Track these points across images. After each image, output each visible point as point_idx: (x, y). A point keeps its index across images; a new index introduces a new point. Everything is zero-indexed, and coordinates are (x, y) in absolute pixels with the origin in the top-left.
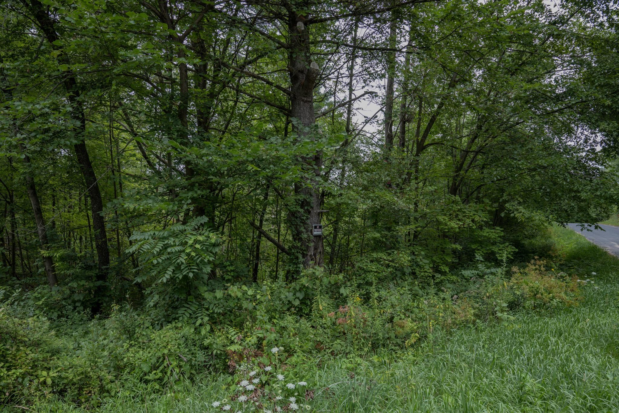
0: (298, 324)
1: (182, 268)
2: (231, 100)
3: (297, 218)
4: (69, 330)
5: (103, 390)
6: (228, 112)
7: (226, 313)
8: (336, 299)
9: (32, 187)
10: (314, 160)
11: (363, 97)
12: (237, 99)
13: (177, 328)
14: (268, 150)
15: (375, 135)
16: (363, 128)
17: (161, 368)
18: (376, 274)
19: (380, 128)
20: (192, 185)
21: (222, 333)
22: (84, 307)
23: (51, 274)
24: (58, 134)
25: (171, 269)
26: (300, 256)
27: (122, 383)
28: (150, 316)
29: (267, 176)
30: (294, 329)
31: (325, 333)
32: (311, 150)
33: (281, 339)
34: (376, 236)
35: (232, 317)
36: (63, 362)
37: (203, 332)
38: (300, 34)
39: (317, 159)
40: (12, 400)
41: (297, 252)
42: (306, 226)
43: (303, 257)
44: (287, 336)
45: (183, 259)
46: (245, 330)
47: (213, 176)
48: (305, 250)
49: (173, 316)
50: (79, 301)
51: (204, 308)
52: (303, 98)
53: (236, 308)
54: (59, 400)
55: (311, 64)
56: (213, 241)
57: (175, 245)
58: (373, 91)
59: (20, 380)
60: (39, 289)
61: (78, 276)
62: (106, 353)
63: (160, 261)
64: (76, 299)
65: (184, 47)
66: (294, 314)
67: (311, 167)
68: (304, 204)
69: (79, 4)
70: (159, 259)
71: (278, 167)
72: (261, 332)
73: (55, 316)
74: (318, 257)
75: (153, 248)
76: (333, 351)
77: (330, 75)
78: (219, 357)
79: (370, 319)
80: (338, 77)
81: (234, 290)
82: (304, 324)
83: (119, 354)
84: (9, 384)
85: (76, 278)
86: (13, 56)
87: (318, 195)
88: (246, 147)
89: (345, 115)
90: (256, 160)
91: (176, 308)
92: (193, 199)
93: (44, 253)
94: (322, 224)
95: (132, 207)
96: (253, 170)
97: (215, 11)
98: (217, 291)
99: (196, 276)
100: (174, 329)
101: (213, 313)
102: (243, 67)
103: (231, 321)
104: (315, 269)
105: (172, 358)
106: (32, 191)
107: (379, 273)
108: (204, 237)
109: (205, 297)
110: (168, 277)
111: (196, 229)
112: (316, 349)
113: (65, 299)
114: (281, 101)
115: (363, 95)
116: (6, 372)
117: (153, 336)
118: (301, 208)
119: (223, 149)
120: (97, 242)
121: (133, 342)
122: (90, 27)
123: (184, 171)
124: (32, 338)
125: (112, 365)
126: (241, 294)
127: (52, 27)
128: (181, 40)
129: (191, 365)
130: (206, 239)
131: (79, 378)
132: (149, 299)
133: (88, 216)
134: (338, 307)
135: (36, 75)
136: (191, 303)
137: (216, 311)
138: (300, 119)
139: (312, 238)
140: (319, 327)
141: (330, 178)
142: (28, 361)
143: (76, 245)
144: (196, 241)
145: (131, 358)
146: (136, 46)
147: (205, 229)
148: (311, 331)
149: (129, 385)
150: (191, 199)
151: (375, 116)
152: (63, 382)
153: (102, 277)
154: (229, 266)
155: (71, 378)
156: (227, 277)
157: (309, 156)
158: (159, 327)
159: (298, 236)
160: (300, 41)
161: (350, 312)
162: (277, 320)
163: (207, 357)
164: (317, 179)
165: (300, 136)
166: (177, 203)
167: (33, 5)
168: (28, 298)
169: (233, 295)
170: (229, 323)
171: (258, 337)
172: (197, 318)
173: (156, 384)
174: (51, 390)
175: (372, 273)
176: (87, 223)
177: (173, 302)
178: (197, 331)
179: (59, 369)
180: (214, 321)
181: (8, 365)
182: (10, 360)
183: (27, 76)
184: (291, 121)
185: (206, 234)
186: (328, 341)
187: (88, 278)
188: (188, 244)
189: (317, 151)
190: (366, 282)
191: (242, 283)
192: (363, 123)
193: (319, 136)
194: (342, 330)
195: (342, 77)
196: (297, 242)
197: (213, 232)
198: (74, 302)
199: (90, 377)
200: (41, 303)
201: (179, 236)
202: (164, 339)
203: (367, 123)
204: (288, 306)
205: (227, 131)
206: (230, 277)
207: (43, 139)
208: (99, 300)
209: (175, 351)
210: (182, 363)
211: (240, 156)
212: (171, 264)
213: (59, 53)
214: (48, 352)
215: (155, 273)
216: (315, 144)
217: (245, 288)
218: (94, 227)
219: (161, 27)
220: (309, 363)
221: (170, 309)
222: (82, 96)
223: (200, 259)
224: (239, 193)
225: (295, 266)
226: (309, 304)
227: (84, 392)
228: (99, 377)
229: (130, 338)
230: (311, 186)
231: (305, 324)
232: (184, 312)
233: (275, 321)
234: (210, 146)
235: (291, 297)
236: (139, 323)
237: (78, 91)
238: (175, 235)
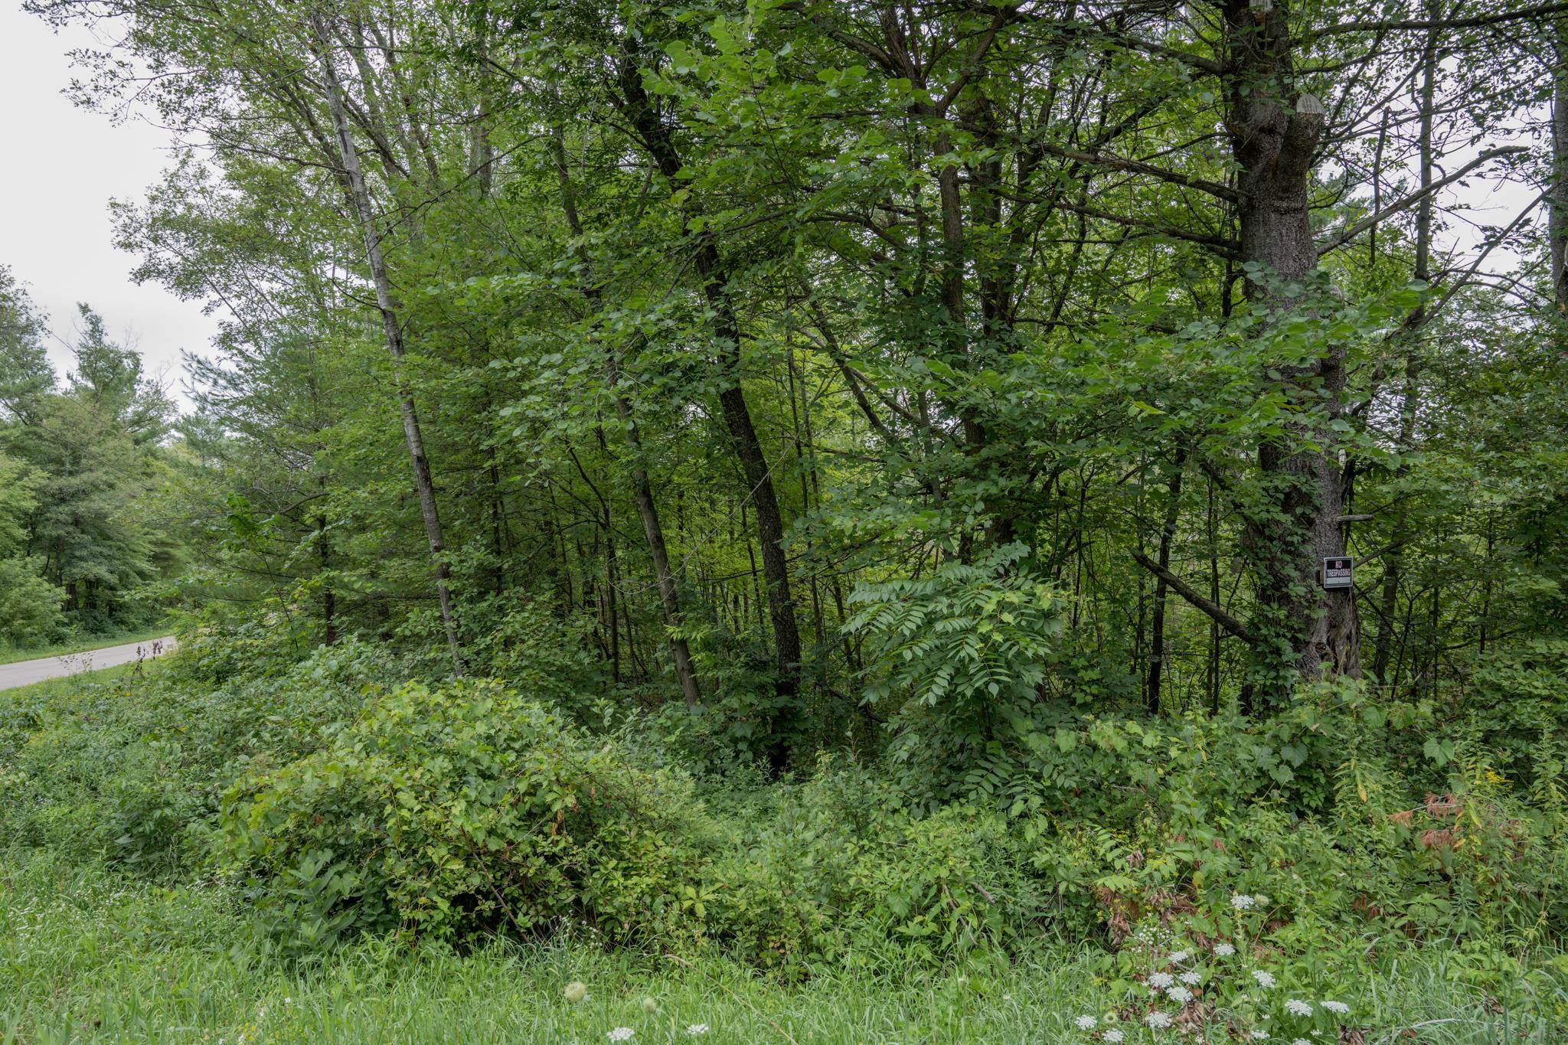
0: (1294, 836)
1: (972, 671)
2: (1066, 241)
3: (1271, 539)
4: (728, 801)
5: (808, 946)
6: (1060, 272)
7: (1084, 791)
8: (1409, 772)
9: (646, 492)
10: (1319, 375)
11: (1477, 171)
12: (1083, 233)
13: (964, 818)
14: (1181, 358)
15: (1515, 278)
16: (1477, 262)
17: (935, 910)
18: (1546, 705)
19: (1532, 258)
20: (984, 466)
21: (1080, 839)
22: (754, 754)
23: (687, 678)
24: (691, 372)
25: (945, 672)
26: (1286, 646)
27: (848, 936)
28: (898, 783)
29: (1184, 428)
30: (1284, 848)
31: (1382, 869)
32: (1313, 345)
33: (1245, 871)
34: (1542, 587)
35: (1103, 803)
36: (724, 871)
37: (1030, 834)
38: (1262, 28)
39: (1329, 369)
40: (634, 941)
41: (1278, 635)
42: (1300, 561)
43: (1296, 649)
44: (1264, 867)
45: (972, 649)
46: (1142, 839)
47: (1036, 439)
48: (1300, 630)
49: (954, 788)
50: (744, 738)
51: (1030, 773)
52: (1277, 204)
53: (1112, 779)
54: (722, 953)
55: (1300, 103)
56: (1045, 605)
57: (952, 616)
58: (1511, 144)
59: (648, 900)
60: (667, 709)
61: (739, 685)
62: (809, 861)
63: (920, 653)
64: (738, 735)
65: (950, 127)
66: (1279, 805)
67: (1313, 394)
68: (1290, 500)
69: (722, 78)
70: (916, 649)
71: (1212, 402)
72: (1187, 847)
73: (700, 768)
74: (1342, 649)
75: (901, 622)
76: (1411, 924)
77: (1354, 124)
78: (1074, 901)
79: (1537, 840)
80: (1384, 126)
81: (1106, 732)
82: (1314, 836)
83: (838, 866)
84: (627, 905)
85: (735, 687)
86: (599, 217)
87: (1333, 473)
88: (1120, 357)
89: (1412, 233)
90: (1150, 389)
91: (958, 768)
92: (986, 499)
93: (673, 631)
94: (1351, 554)
95: (848, 524)
96: (1144, 414)
97: (1022, 19)
98: (1059, 732)
99: (1006, 691)
100: (958, 820)
101: (1053, 787)
102: (1093, 149)
103: (1101, 813)
104: (1339, 684)
105: (958, 891)
106: (645, 499)
107: (1557, 701)
108: (1020, 593)
109: (1030, 744)
110: (940, 692)
111: (1000, 576)
112: (1355, 911)
113: (716, 733)
114: (1208, 223)
115: (1476, 164)
116: (622, 880)
117: (910, 833)
118: (1285, 511)
119: (1060, 368)
120: (773, 608)
121: (865, 842)
122: (745, 125)
123: (961, 435)
124: (664, 814)
125: (824, 890)
126: (1125, 743)
127: (667, 141)
128: (940, 110)
129: (1004, 913)
130: (1026, 599)
131: (759, 911)
132: (897, 743)
133: (750, 550)
134: (1418, 796)
135: (645, 250)
136: (994, 759)
137: (1059, 784)
138: (1271, 263)
139: (1321, 594)
140: (1360, 848)
141: (1371, 422)
142: (660, 862)
143: (727, 615)
144: (1002, 606)
145: (864, 880)
146: (836, 149)
147: (1021, 574)
148: (1337, 860)
149: (865, 942)
150: (985, 500)
151: (1522, 222)
152: (726, 915)
153: (786, 688)
154: (1085, 668)
155: (743, 908)
156: (1080, 698)
157: (1307, 365)
158: (922, 811)
159: (1278, 589)
160: (1262, 45)
161: (1467, 817)
162: (1229, 818)
163: (1043, 899)
164: (1335, 427)
165: (1273, 309)
166: (949, 511)
167: (631, 101)
168: (650, 728)
169: (1102, 744)
170: (1094, 816)
171: (1178, 861)
172: (1012, 797)
173: (924, 948)
174: (704, 929)
175: (1532, 702)
176: (749, 565)
177: (951, 754)
178: (1015, 829)
179: (718, 885)
180: (1055, 809)
181: (623, 864)
182: (628, 855)
183: (629, 255)
184: (1242, 273)
185: (1026, 587)
186: (1393, 892)
187: (761, 689)
188: (985, 614)
189: (1330, 348)
190: (1514, 727)
191: (1122, 714)
192: (1481, 247)
193: (1333, 304)
194: (1437, 865)
195: (1399, 124)
196: (1275, 606)
197: (1044, 582)
198: (735, 741)
199: (779, 913)
200: (673, 738)
201: (960, 593)
202: (938, 842)
203: (1491, 245)
204: (1258, 784)
205: (1059, 319)
206: (1089, 699)
207: (665, 385)
208: (784, 739)
209: (965, 874)
210: (982, 906)
211: (1107, 380)
212: (943, 661)
213: (685, 197)
214: (693, 846)
215: (909, 680)
216: (1324, 328)
217: (1133, 727)
218: (766, 575)
219: (892, 91)
220: (1344, 951)
221: (945, 770)
222: (733, 282)
223: (1015, 649)
224: (1096, 481)
225: (1273, 674)
226: (1323, 781)
227: (771, 945)
228: (797, 914)
229: (859, 830)
230: (1318, 449)
231: (1318, 839)
232: (979, 779)
233: (1223, 821)
234: (1025, 364)
235: (1264, 756)
236: (876, 798)
237: (722, 273)
238: (949, 591)
